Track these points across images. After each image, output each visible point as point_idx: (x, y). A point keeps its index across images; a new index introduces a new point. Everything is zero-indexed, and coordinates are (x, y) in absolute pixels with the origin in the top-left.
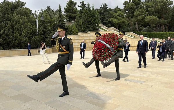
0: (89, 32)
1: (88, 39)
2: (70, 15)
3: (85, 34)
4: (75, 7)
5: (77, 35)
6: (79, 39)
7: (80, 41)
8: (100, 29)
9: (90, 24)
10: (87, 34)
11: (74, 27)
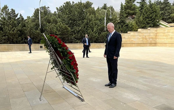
0: (149, 28)
1: (148, 35)
2: (129, 12)
3: (145, 30)
4: (134, 4)
5: (137, 31)
6: (139, 35)
7: (140, 36)
8: (161, 26)
9: (151, 20)
10: (147, 31)
11: (134, 23)
